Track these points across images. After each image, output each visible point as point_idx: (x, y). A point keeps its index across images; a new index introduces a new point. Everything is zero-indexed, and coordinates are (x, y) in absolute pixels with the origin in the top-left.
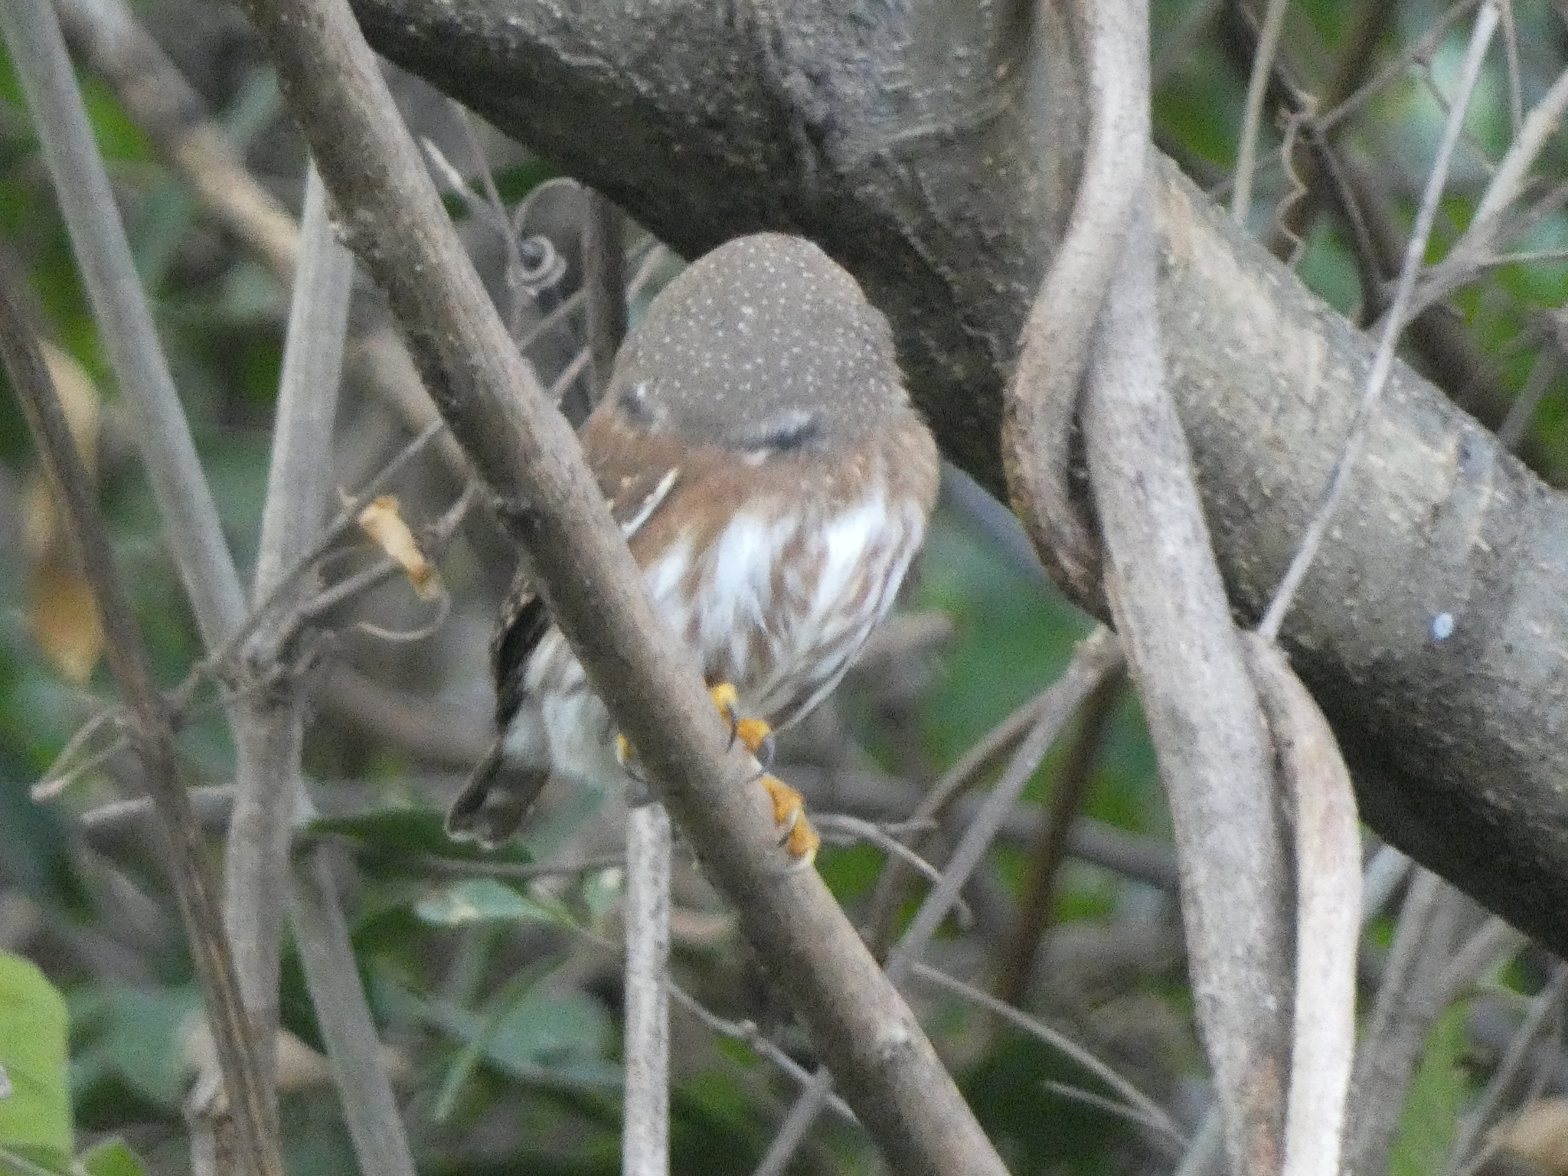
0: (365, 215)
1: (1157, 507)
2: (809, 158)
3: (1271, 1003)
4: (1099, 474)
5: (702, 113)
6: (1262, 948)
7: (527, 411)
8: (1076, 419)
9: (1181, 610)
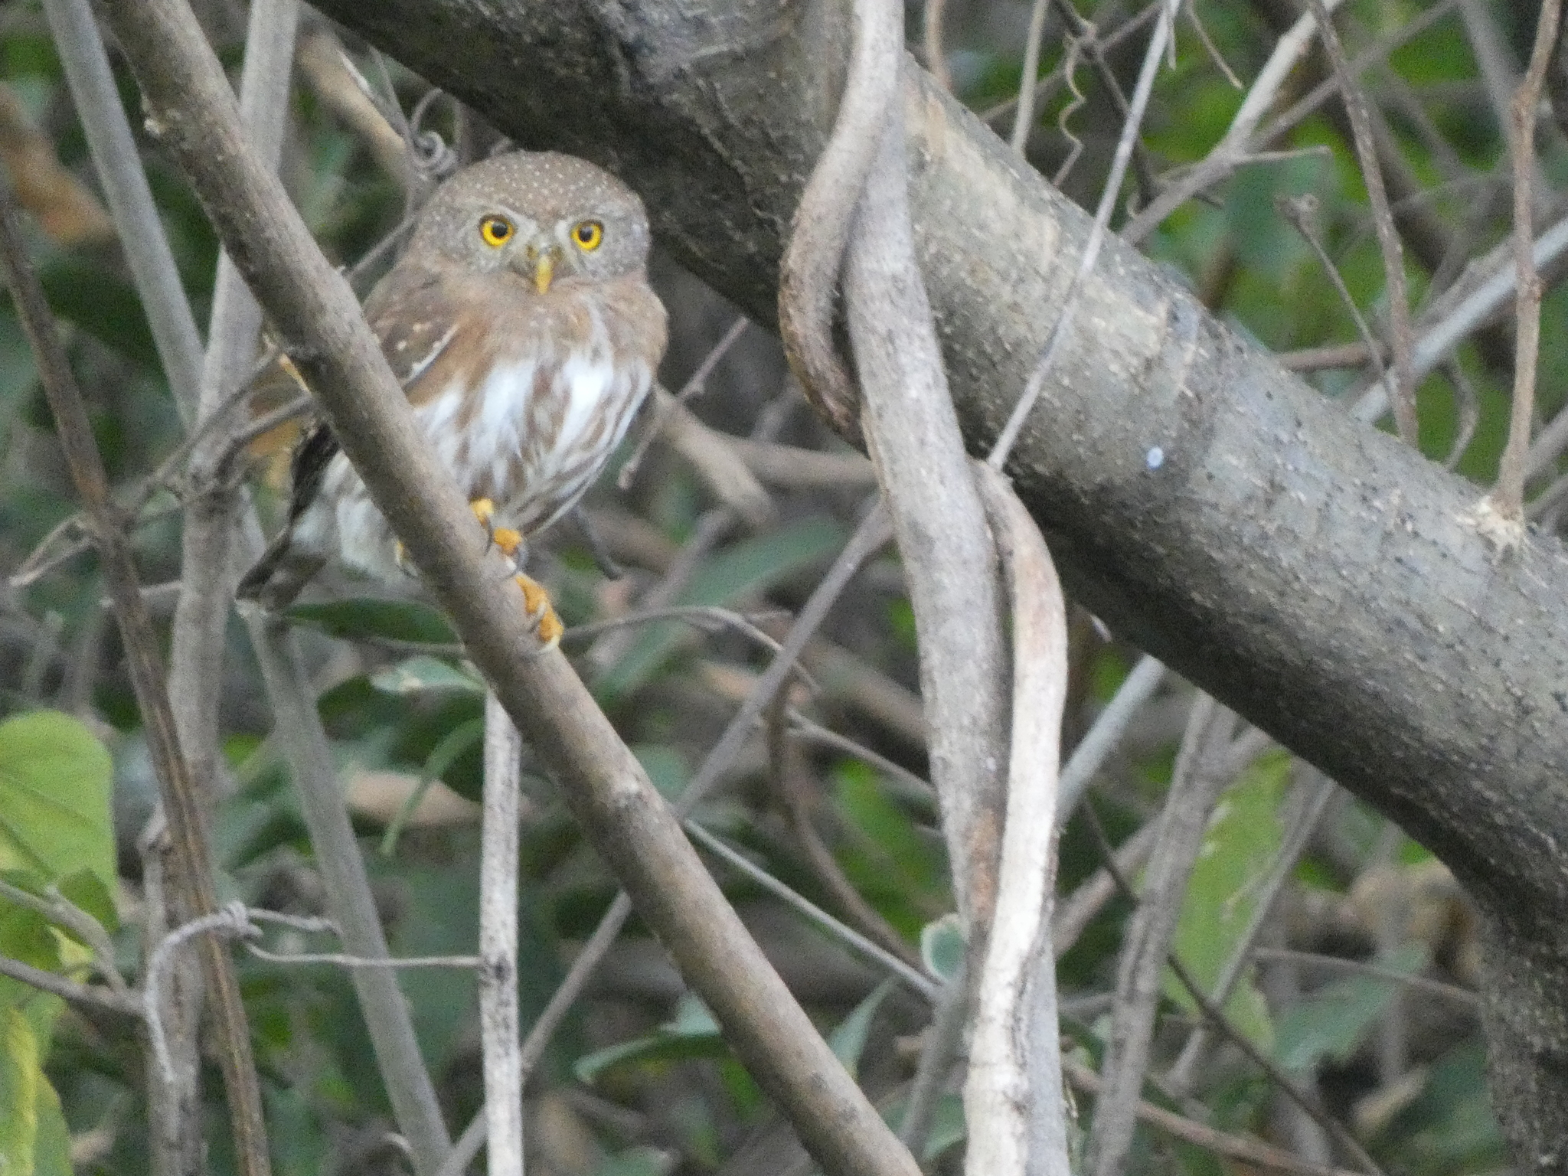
0: (174, 113)
1: (904, 359)
2: (623, 70)
3: (991, 764)
4: (857, 331)
5: (534, 32)
6: (984, 718)
7: (313, 274)
8: (839, 286)
9: (922, 443)
